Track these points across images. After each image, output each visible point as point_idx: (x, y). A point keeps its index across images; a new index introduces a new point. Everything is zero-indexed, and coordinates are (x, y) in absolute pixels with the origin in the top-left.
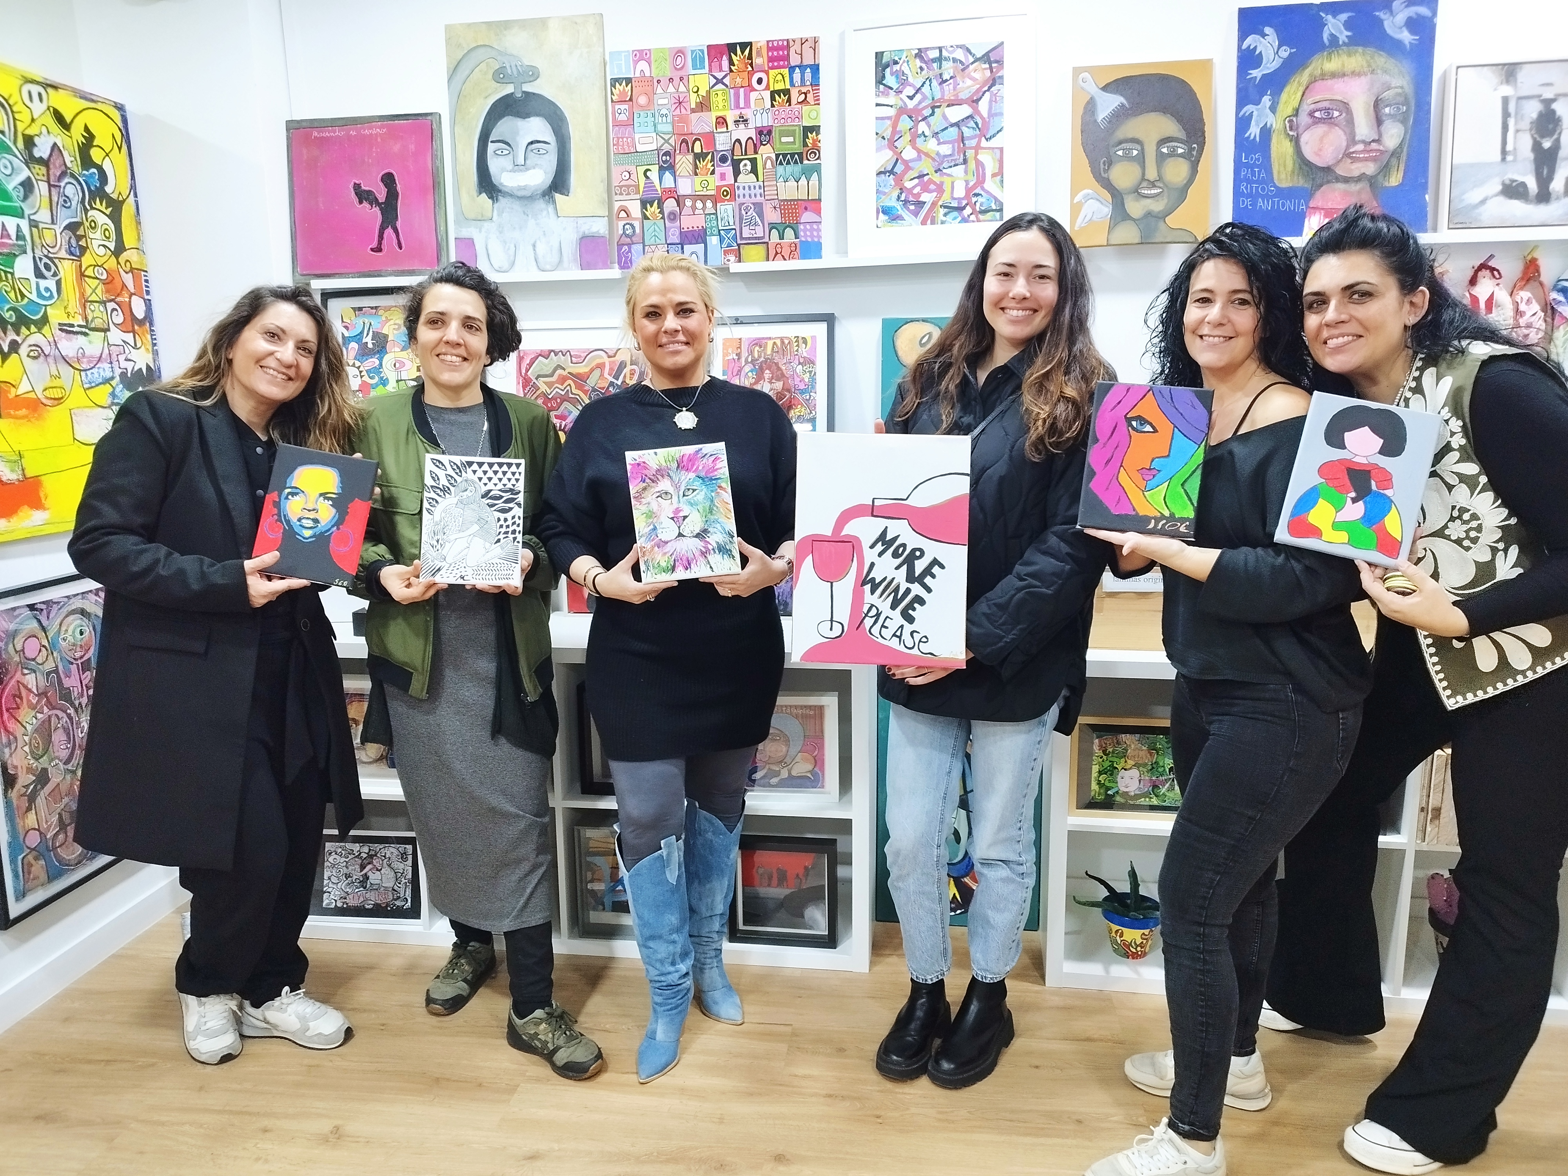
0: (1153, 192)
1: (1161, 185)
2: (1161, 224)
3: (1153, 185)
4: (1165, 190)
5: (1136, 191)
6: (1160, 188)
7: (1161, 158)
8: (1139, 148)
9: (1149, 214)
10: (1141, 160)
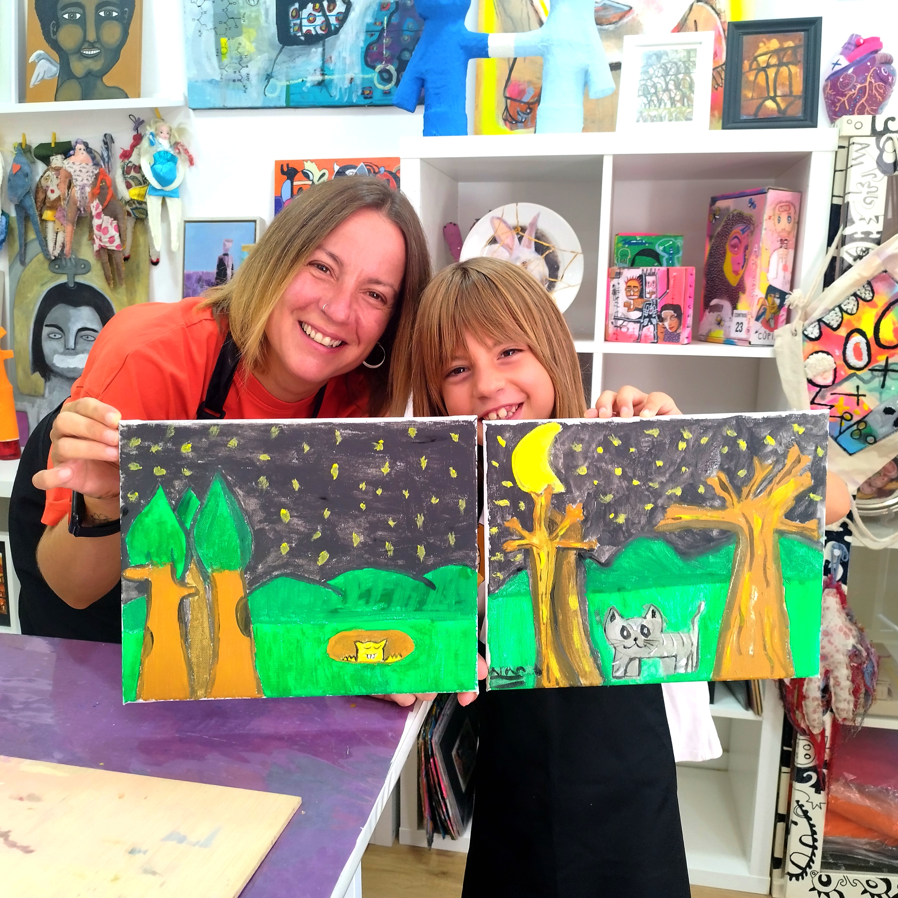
0: (92, 52)
1: (99, 47)
2: (99, 83)
3: (92, 46)
4: (102, 50)
5: (78, 51)
6: (98, 49)
7: (99, 21)
8: (82, 12)
9: (89, 73)
10: (82, 23)
